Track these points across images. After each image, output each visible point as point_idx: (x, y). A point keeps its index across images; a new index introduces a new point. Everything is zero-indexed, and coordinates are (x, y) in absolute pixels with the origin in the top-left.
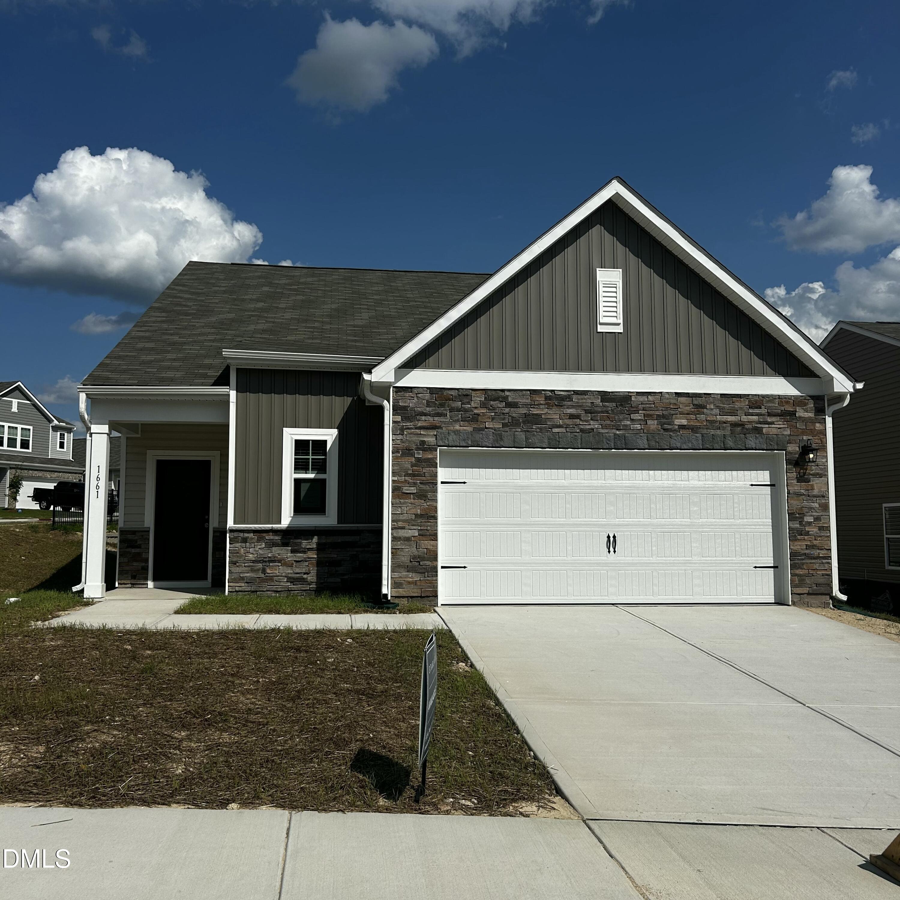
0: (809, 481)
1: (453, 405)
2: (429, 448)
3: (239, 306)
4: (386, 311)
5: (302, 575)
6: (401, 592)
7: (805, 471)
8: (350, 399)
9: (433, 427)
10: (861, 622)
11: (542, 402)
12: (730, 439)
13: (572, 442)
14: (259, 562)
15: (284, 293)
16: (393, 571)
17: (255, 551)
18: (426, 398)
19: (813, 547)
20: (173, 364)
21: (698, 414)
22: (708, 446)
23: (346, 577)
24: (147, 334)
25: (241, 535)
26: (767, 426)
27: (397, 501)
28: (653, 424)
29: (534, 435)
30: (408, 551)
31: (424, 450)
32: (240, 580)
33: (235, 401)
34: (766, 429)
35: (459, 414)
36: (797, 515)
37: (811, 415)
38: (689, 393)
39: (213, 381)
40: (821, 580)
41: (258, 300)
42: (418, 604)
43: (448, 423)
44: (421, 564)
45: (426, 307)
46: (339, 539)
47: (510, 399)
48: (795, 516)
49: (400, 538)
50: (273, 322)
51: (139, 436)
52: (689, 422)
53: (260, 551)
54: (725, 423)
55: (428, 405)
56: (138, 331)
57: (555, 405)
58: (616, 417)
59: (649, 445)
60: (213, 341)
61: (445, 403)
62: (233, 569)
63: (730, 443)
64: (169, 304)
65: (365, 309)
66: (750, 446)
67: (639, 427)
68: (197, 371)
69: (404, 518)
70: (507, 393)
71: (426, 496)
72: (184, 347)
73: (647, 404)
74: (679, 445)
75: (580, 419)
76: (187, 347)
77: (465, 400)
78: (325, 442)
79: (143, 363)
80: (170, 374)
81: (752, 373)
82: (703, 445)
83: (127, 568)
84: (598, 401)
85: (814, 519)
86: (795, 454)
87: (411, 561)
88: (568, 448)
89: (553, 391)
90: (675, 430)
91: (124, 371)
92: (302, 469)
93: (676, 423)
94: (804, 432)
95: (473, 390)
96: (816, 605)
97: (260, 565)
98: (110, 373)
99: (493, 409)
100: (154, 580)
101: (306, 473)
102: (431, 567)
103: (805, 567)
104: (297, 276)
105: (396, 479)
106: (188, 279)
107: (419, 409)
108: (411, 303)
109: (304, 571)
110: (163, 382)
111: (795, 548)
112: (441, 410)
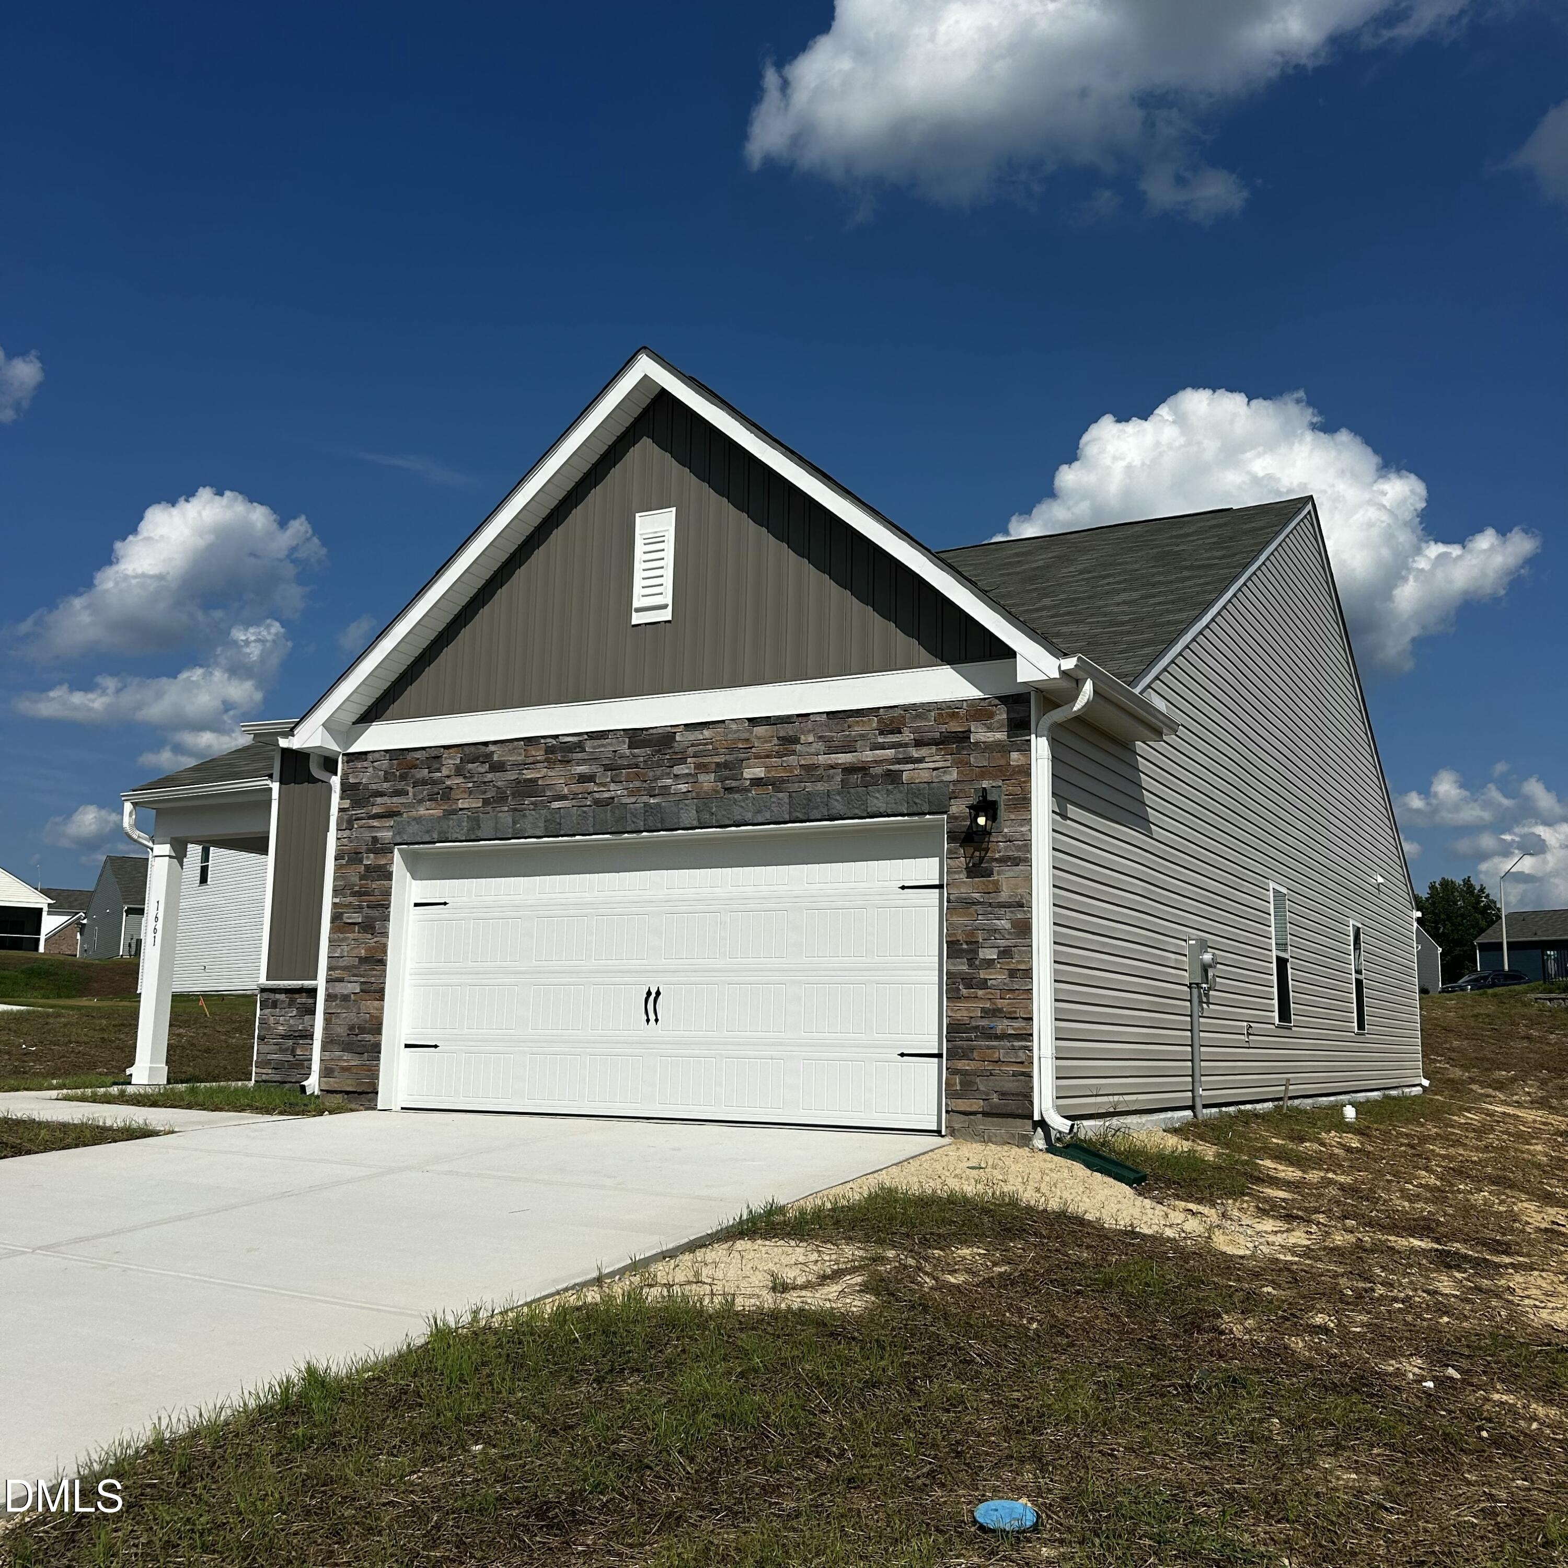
0: (990, 874)
1: (418, 776)
2: (382, 849)
6: (333, 1083)
7: (983, 853)
9: (390, 814)
11: (538, 758)
12: (838, 798)
13: (578, 824)
14: (288, 1037)
16: (324, 1048)
17: (285, 1020)
18: (384, 766)
19: (995, 1013)
21: (786, 755)
22: (798, 814)
25: (274, 996)
26: (911, 766)
27: (338, 936)
28: (707, 781)
29: (525, 815)
31: (382, 852)
32: (268, 1064)
33: (277, 797)
34: (908, 773)
35: (425, 789)
36: (965, 946)
37: (1001, 736)
38: (770, 717)
40: (1011, 1085)
42: (354, 1103)
43: (411, 806)
44: (360, 1038)
47: (495, 758)
48: (958, 947)
49: (334, 995)
52: (769, 772)
53: (291, 1021)
55: (386, 780)
57: (560, 760)
58: (650, 774)
59: (699, 820)
61: (407, 773)
62: (262, 1048)
63: (838, 806)
66: (875, 809)
69: (345, 963)
70: (492, 748)
71: (377, 928)
73: (700, 744)
74: (748, 816)
75: (595, 783)
77: (435, 765)
81: (888, 665)
82: (790, 813)
84: (624, 749)
85: (1000, 953)
86: (964, 819)
88: (574, 835)
89: (557, 736)
93: (746, 775)
94: (984, 773)
95: (445, 747)
96: (998, 1139)
97: (290, 1042)
99: (468, 777)
105: (337, 900)
107: (374, 787)
111: (958, 1015)
112: (401, 785)
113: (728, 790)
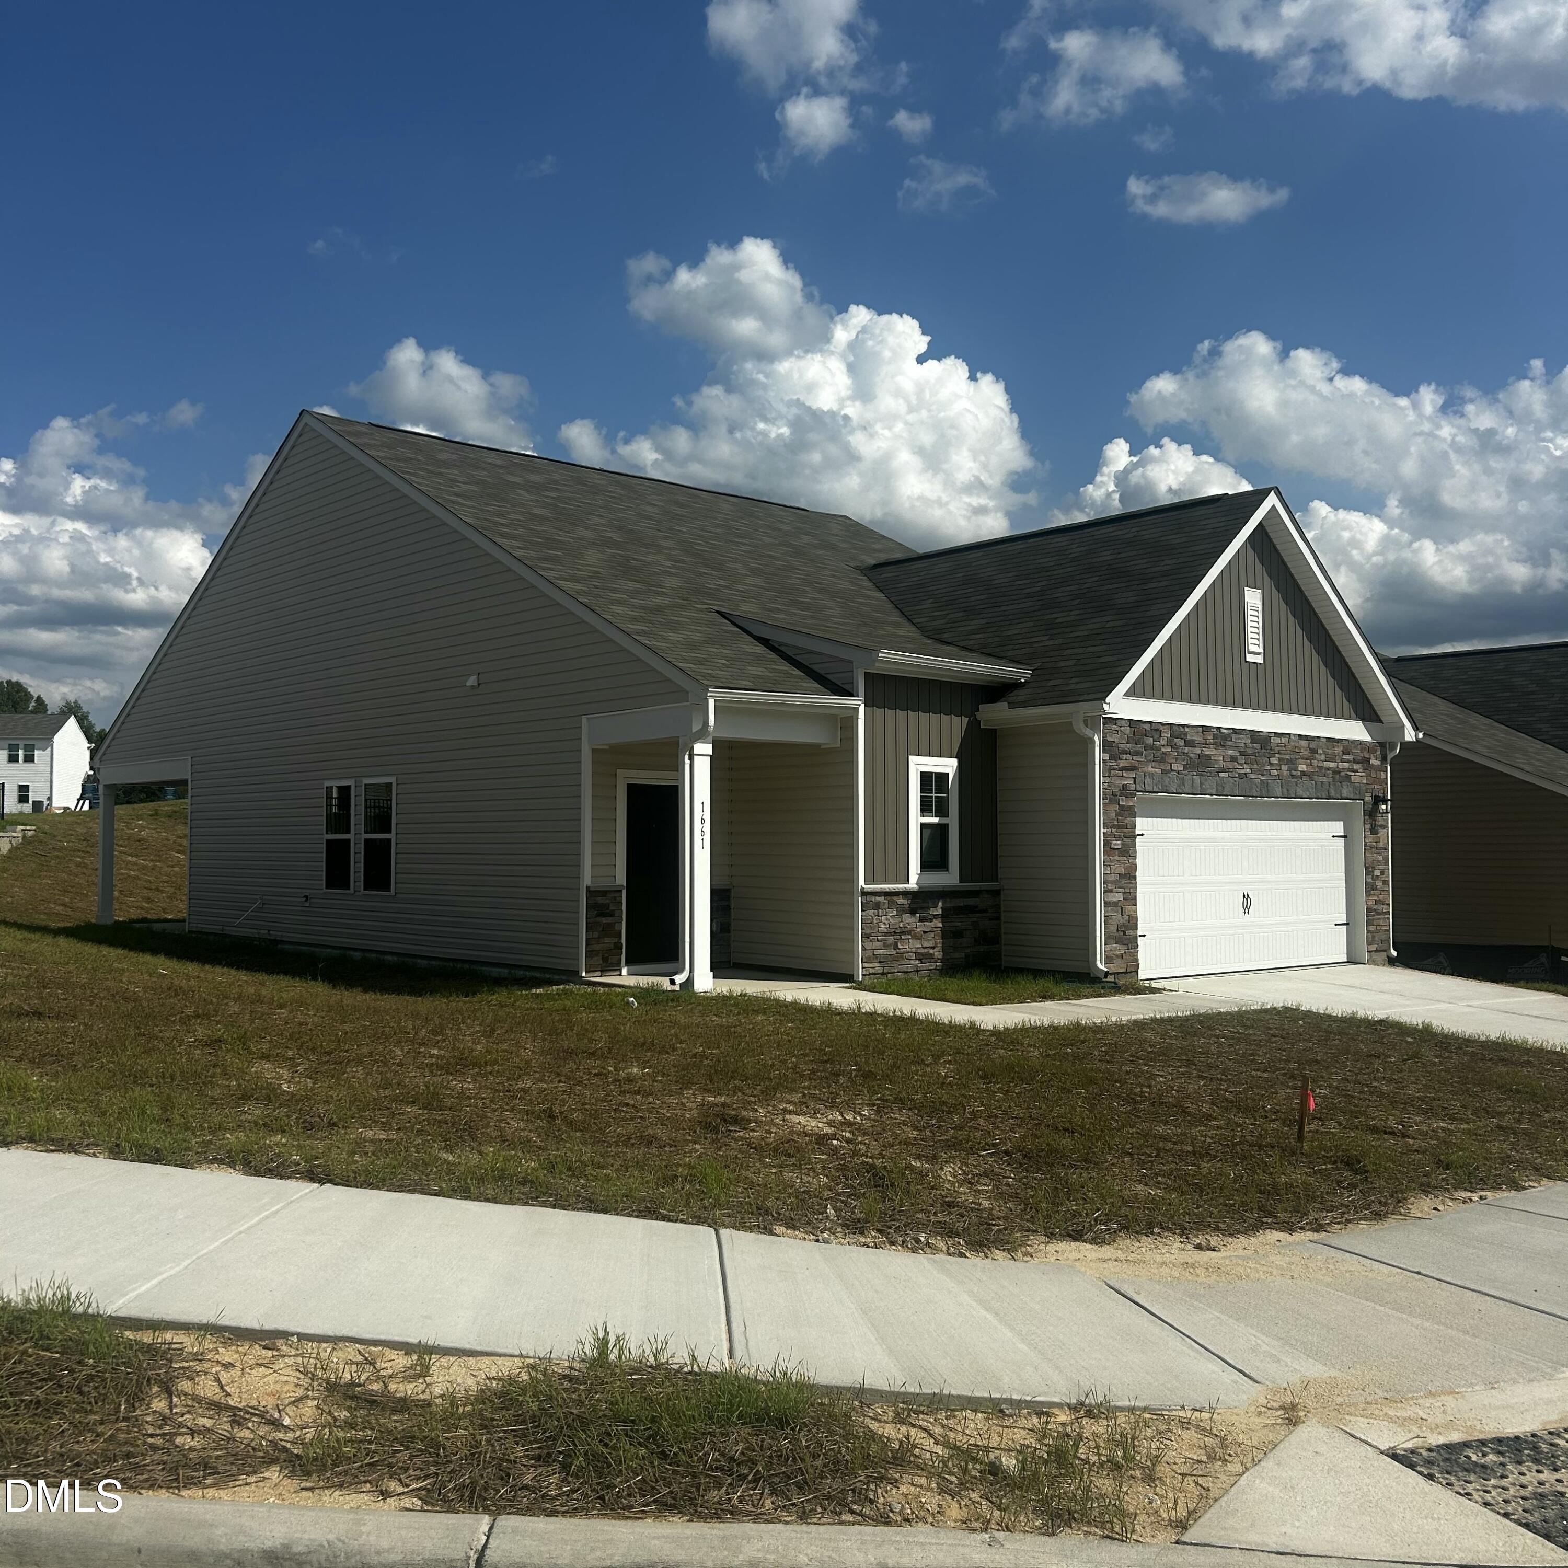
0: (1377, 834)
1: (1147, 742)
2: (1130, 794)
5: (930, 950)
7: (1375, 822)
9: (1132, 769)
11: (1210, 741)
13: (1232, 789)
14: (891, 934)
16: (1105, 944)
17: (887, 919)
18: (1127, 732)
26: (1354, 774)
27: (1107, 857)
28: (1285, 770)
29: (1206, 779)
30: (1117, 918)
31: (1126, 796)
32: (873, 959)
33: (864, 718)
34: (1353, 777)
35: (1151, 753)
37: (1378, 763)
43: (1144, 764)
46: (961, 902)
47: (1189, 737)
49: (1109, 903)
52: (1307, 768)
53: (892, 921)
54: (1328, 769)
55: (1128, 740)
57: (1220, 745)
58: (1261, 761)
59: (1282, 793)
61: (1141, 739)
62: (866, 945)
67: (1275, 772)
71: (1126, 852)
73: (1281, 746)
74: (1301, 794)
75: (1237, 762)
77: (1156, 737)
78: (946, 775)
83: (597, 947)
84: (1249, 742)
85: (1379, 872)
86: (1369, 804)
87: (1120, 931)
88: (1229, 796)
89: (1219, 728)
90: (1297, 777)
92: (927, 811)
93: (1299, 768)
94: (1375, 782)
95: (1162, 724)
97: (891, 939)
100: (628, 963)
101: (928, 816)
102: (1134, 937)
105: (1105, 831)
107: (1122, 746)
112: (1138, 748)
113: (1293, 776)
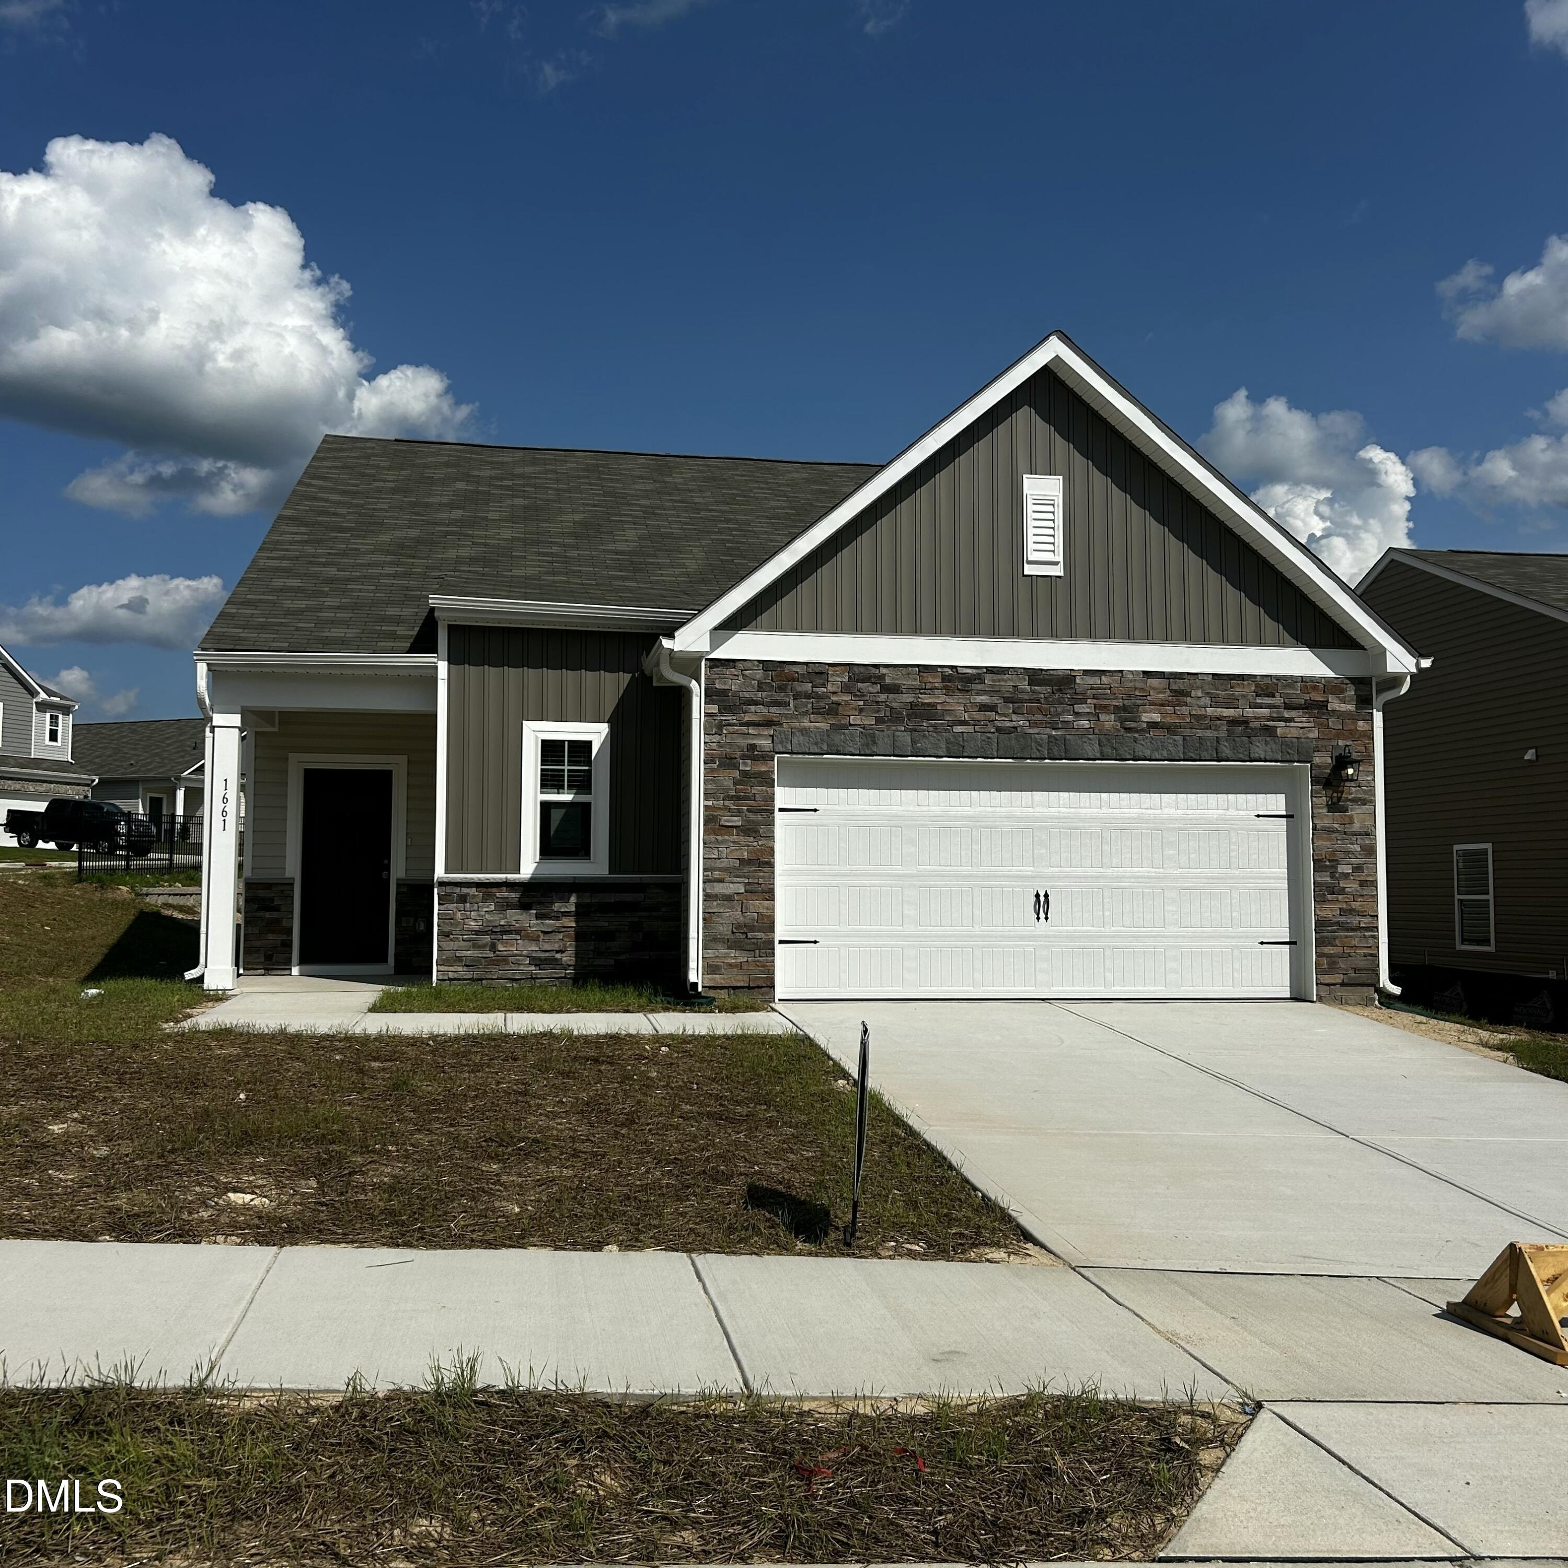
0: (1347, 811)
1: (799, 689)
2: (762, 756)
3: (423, 516)
4: (665, 527)
5: (553, 954)
6: (718, 979)
7: (1340, 795)
8: (628, 677)
9: (768, 723)
10: (1423, 1027)
11: (937, 685)
12: (1227, 745)
13: (983, 748)
14: (485, 933)
15: (494, 494)
16: (705, 947)
17: (479, 915)
18: (758, 676)
19: (1350, 912)
20: (338, 615)
21: (1178, 705)
22: (1192, 755)
23: (622, 957)
24: (285, 564)
25: (457, 890)
26: (1283, 724)
27: (712, 838)
28: (1108, 720)
29: (924, 736)
30: (730, 916)
31: (754, 759)
32: (455, 961)
33: (446, 677)
34: (1281, 728)
35: (808, 703)
36: (1328, 863)
37: (1351, 707)
38: (1164, 672)
39: (409, 645)
40: (1362, 963)
41: (452, 506)
42: (744, 998)
43: (793, 717)
44: (749, 936)
45: (728, 521)
46: (612, 898)
47: (888, 680)
48: (1324, 864)
49: (716, 895)
50: (486, 545)
51: (276, 730)
52: (1163, 717)
53: (487, 916)
54: (1218, 719)
55: (760, 688)
56: (268, 558)
57: (958, 689)
58: (1052, 709)
59: (1101, 753)
60: (395, 576)
61: (786, 686)
62: (444, 944)
63: (1226, 751)
64: (307, 511)
65: (630, 522)
66: (1257, 755)
67: (1086, 724)
68: (379, 628)
69: (723, 865)
70: (883, 671)
71: (757, 831)
72: (349, 587)
73: (1099, 688)
74: (1148, 753)
75: (997, 712)
76: (354, 587)
77: (819, 681)
78: (589, 744)
79: (289, 613)
80: (337, 632)
81: (1261, 642)
82: (1184, 753)
83: (258, 943)
84: (1024, 685)
85: (1353, 868)
86: (1326, 768)
87: (733, 933)
88: (977, 757)
89: (956, 667)
90: (1143, 730)
91: (263, 627)
92: (553, 786)
93: (1143, 719)
94: (1339, 735)
95: (829, 664)
96: (1353, 1002)
97: (487, 939)
98: (241, 630)
99: (861, 695)
100: (302, 962)
101: (558, 793)
102: (765, 942)
103: (1337, 942)
104: (507, 463)
105: (710, 803)
106: (330, 468)
107: (746, 695)
108: (703, 514)
109: (556, 947)
110: (327, 645)
111: (1323, 914)
112: (780, 697)
113: (1128, 730)
